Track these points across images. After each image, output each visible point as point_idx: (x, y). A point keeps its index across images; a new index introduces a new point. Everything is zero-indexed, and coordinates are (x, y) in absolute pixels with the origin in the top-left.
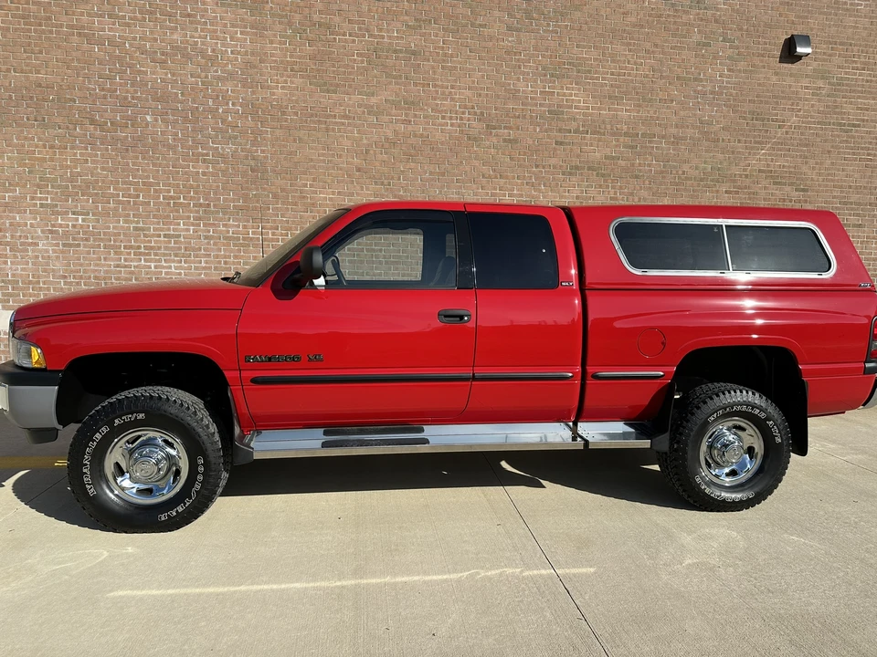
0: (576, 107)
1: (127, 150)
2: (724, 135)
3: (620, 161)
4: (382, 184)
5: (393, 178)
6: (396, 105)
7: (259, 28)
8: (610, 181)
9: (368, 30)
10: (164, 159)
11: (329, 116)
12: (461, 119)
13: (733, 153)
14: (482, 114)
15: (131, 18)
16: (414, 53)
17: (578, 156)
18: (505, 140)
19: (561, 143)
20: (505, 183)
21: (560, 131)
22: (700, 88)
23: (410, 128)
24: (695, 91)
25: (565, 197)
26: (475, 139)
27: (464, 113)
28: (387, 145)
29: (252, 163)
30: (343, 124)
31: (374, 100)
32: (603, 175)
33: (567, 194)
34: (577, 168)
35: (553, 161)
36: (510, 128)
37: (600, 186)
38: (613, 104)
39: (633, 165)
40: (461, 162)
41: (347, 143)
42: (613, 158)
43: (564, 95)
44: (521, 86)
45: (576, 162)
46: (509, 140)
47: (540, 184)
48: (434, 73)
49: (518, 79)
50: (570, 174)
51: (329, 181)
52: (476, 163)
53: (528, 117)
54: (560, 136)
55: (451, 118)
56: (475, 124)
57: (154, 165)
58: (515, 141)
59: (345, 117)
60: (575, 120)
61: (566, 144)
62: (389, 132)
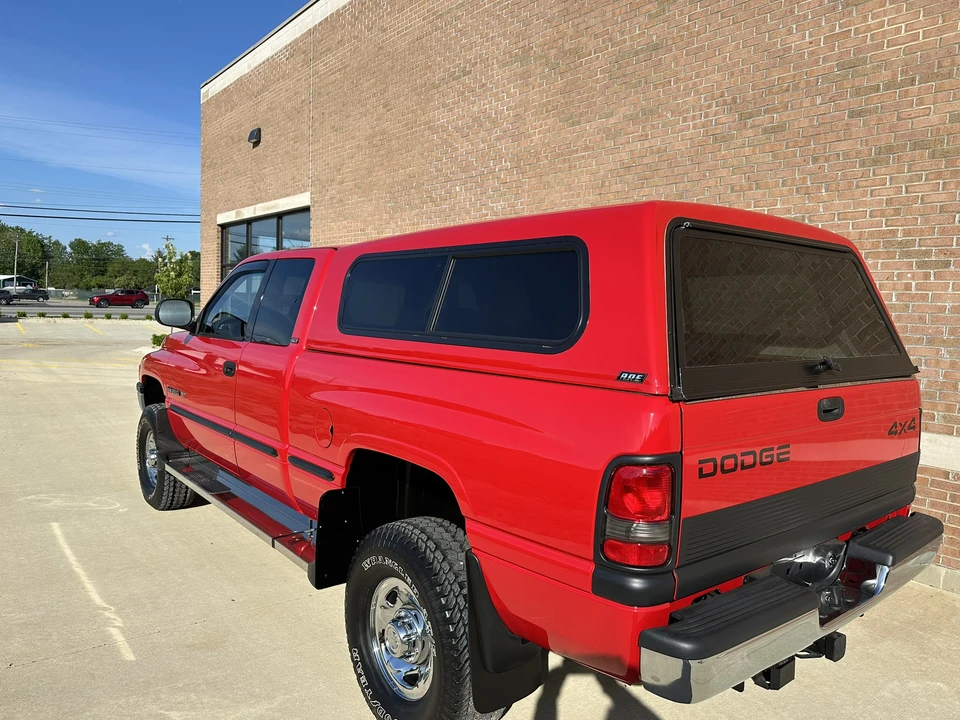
6: (633, 119)
7: (525, 76)
9: (611, 40)
12: (707, 115)
14: (734, 100)
15: (453, 103)
16: (656, 48)
17: (892, 129)
19: (860, 114)
20: (764, 195)
21: (857, 92)
23: (647, 144)
25: (865, 204)
26: (724, 139)
27: (710, 106)
28: (622, 172)
31: (612, 121)
32: (945, 154)
33: (869, 198)
34: (890, 149)
35: (843, 147)
36: (775, 110)
37: (939, 175)
40: (704, 175)
41: (585, 178)
43: (868, 29)
44: (794, 41)
45: (890, 139)
46: (773, 128)
47: (819, 189)
48: (677, 64)
49: (790, 33)
50: (875, 162)
52: (723, 172)
53: (802, 84)
54: (855, 103)
55: (694, 118)
56: (723, 118)
58: (781, 128)
59: (587, 148)
60: (887, 66)
61: (870, 112)
62: (625, 156)
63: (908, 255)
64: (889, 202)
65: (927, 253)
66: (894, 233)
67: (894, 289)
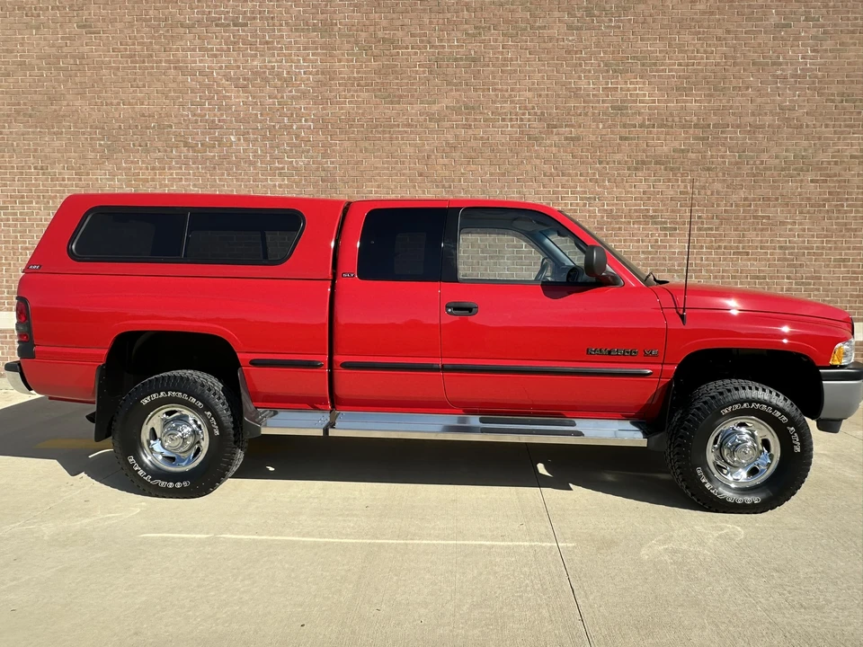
0: (641, 102)
1: (215, 168)
2: (810, 121)
3: (690, 154)
4: (443, 187)
5: (453, 181)
6: (458, 111)
7: (329, 48)
8: (679, 175)
9: (429, 42)
10: (246, 174)
11: (392, 126)
12: (522, 120)
13: (820, 138)
14: (543, 114)
15: (217, 50)
16: (474, 60)
17: (644, 151)
18: (566, 139)
19: (626, 139)
20: (568, 181)
21: (624, 126)
22: (779, 72)
23: (470, 132)
24: (773, 76)
25: (631, 192)
26: (536, 139)
27: (524, 114)
28: (447, 149)
29: (323, 174)
30: (406, 132)
31: (435, 108)
32: (672, 169)
34: (643, 163)
35: (618, 157)
36: (572, 126)
37: (669, 181)
38: (681, 95)
39: (704, 157)
40: (522, 162)
41: (409, 150)
42: (683, 151)
43: (628, 90)
44: (583, 84)
45: (644, 157)
46: (571, 138)
47: (604, 181)
48: (494, 78)
49: (580, 78)
50: (636, 169)
51: (392, 187)
52: (538, 162)
53: (590, 114)
54: (624, 132)
55: (511, 120)
56: (535, 124)
57: (237, 180)
58: (578, 138)
59: (409, 125)
60: (640, 114)
61: (631, 139)
62: (450, 137)
63: (656, 223)
64: (644, 193)
65: (665, 223)
66: (648, 210)
67: (649, 242)
